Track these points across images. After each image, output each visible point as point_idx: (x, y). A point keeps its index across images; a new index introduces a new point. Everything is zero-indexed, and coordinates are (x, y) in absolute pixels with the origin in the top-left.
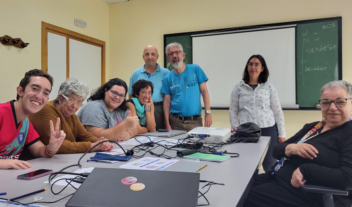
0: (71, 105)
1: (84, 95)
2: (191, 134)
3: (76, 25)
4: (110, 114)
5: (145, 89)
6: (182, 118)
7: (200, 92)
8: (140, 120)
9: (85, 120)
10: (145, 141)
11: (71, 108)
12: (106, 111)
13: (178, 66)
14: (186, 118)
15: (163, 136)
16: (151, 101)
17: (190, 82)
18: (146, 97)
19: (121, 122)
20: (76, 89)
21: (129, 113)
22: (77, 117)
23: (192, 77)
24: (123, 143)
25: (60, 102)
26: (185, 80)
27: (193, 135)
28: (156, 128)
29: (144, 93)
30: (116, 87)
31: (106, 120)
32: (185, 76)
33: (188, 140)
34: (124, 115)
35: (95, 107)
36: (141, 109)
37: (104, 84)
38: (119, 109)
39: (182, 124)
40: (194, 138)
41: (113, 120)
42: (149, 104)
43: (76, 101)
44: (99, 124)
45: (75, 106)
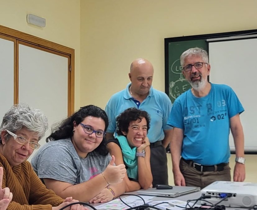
0: (21, 146)
1: (40, 130)
2: (207, 192)
3: (30, 24)
4: (82, 162)
5: (136, 123)
6: (201, 168)
7: (230, 126)
8: (128, 172)
9: (43, 170)
10: (135, 203)
11: (21, 152)
12: (76, 156)
13: (198, 87)
14: (207, 168)
15: (164, 195)
16: (146, 142)
17: (216, 112)
18: (139, 135)
19: (99, 174)
20: (29, 121)
21: (113, 159)
22: (31, 167)
23: (219, 105)
24: (102, 206)
25: (3, 143)
26: (209, 109)
27: (210, 193)
28: (152, 183)
29: (135, 128)
30: (90, 120)
31: (75, 171)
32: (209, 103)
33: (202, 202)
34: (103, 162)
35: (59, 151)
36: (131, 153)
37: (72, 115)
38: (95, 153)
39: (199, 177)
40: (212, 198)
41: (86, 170)
42: (143, 146)
43: (29, 140)
44: (64, 177)
45: (28, 147)
